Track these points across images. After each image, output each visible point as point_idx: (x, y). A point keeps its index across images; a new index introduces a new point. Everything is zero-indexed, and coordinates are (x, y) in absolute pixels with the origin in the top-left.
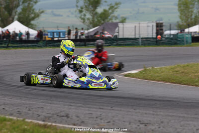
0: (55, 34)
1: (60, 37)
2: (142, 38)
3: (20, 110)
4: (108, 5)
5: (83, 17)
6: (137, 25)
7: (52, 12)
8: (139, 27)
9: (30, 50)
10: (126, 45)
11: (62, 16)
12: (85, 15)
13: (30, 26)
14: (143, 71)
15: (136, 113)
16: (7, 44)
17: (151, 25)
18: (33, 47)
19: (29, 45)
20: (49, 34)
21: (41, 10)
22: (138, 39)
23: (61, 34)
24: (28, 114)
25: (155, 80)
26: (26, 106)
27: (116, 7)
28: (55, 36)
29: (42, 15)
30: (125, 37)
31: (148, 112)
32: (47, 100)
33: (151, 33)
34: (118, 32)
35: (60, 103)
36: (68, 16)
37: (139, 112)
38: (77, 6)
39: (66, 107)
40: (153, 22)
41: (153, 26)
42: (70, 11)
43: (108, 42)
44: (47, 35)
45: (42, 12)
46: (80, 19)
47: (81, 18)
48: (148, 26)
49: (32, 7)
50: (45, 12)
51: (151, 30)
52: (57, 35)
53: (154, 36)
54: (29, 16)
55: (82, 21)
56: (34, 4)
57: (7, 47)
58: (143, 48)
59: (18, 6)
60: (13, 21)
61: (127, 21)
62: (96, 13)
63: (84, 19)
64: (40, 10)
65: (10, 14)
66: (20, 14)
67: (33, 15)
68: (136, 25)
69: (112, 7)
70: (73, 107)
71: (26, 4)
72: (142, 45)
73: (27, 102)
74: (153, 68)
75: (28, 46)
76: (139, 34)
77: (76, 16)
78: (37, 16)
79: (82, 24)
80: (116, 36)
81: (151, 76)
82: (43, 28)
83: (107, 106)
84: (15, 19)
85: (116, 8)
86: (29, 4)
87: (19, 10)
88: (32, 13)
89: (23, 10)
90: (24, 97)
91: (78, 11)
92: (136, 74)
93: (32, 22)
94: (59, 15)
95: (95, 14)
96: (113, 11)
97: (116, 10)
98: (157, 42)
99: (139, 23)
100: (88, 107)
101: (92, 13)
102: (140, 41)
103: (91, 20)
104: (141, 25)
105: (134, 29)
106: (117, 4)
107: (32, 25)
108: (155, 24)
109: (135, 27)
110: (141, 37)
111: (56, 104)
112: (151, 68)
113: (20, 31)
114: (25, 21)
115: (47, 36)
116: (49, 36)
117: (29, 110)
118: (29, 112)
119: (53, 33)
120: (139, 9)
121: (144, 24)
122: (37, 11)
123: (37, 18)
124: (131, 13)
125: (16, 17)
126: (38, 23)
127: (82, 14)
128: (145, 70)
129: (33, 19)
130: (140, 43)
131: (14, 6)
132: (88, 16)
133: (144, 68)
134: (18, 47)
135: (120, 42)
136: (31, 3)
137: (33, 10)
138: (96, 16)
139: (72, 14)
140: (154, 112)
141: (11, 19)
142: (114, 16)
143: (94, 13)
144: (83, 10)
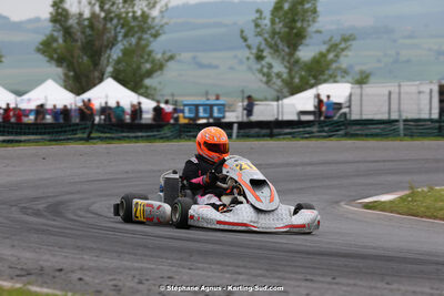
0: (201, 109)
1: (211, 116)
2: (405, 121)
3: (120, 284)
4: (324, 43)
5: (265, 70)
6: (395, 89)
7: (194, 58)
8: (400, 93)
9: (141, 146)
10: (367, 135)
11: (216, 67)
12: (270, 66)
13: (142, 91)
14: (408, 196)
15: (391, 290)
16: (87, 131)
17: (426, 88)
18: (148, 139)
19: (140, 134)
20: (186, 109)
21: (169, 54)
22: (397, 121)
23: (215, 109)
24: (138, 291)
25: (435, 218)
26: (133, 273)
27: (343, 46)
28: (201, 114)
29: (171, 65)
30: (364, 117)
31: (418, 289)
32: (182, 259)
33: (428, 107)
34: (349, 107)
35: (213, 266)
36: (231, 68)
37: (399, 290)
38: (249, 47)
39: (228, 275)
40: (431, 82)
41: (431, 91)
42: (235, 57)
43: (326, 129)
44: (183, 111)
45: (171, 58)
46: (260, 76)
47: (261, 71)
48: (420, 93)
49: (147, 45)
50: (178, 57)
51: (427, 101)
52: (205, 111)
53: (435, 116)
54: (139, 68)
55: (264, 79)
56: (151, 39)
57: (88, 139)
58: (408, 143)
59: (112, 43)
60: (101, 80)
61: (372, 79)
62: (297, 62)
63: (268, 75)
64: (164, 53)
65: (96, 64)
66: (118, 62)
67: (148, 66)
68: (392, 89)
69: (333, 47)
70: (241, 277)
71: (134, 40)
72: (405, 135)
73: (136, 265)
74: (431, 189)
75: (136, 137)
76: (399, 111)
77: (250, 69)
78: (159, 67)
79: (264, 86)
80: (345, 114)
81: (428, 208)
82: (173, 95)
83: (323, 275)
84: (106, 75)
85: (343, 50)
86: (140, 39)
87: (116, 53)
88: (147, 61)
89: (126, 52)
90: (129, 253)
91: (252, 57)
92: (391, 202)
93: (147, 82)
94: (210, 66)
95: (294, 64)
96: (337, 56)
97: (344, 53)
98: (440, 128)
99: (400, 86)
100: (279, 278)
101: (289, 62)
102: (401, 125)
103: (285, 76)
104: (403, 90)
105: (386, 98)
106: (345, 40)
107: (147, 88)
108: (436, 89)
109: (390, 93)
110: (404, 118)
111: (203, 269)
112: (425, 189)
113: (118, 103)
114: (131, 80)
115: (181, 115)
116: (187, 115)
117: (140, 283)
118: (140, 286)
119: (197, 106)
120: (398, 54)
121: (409, 88)
122: (159, 56)
123: (159, 73)
124: (379, 61)
125: (110, 69)
126: (160, 83)
127: (263, 63)
128: (413, 194)
129: (149, 74)
130: (402, 132)
131: (105, 43)
132: (279, 67)
133: (411, 188)
134: (113, 139)
135: (353, 130)
136: (145, 36)
137: (150, 54)
138: (296, 69)
139: (241, 62)
140: (432, 288)
141: (97, 74)
142: (339, 68)
143: (292, 60)
144: (265, 54)
